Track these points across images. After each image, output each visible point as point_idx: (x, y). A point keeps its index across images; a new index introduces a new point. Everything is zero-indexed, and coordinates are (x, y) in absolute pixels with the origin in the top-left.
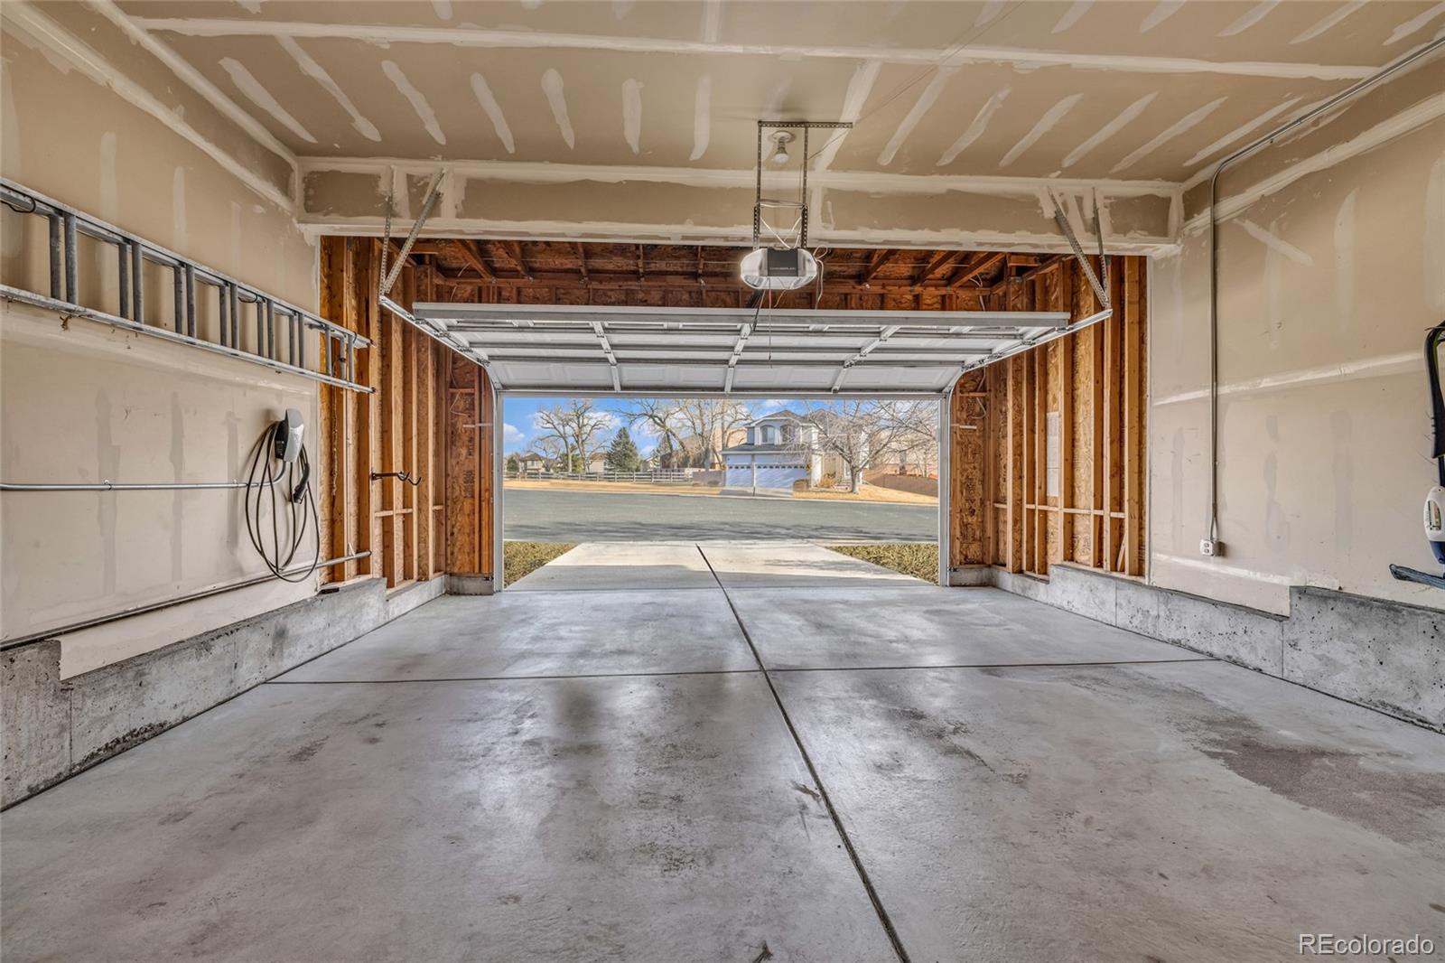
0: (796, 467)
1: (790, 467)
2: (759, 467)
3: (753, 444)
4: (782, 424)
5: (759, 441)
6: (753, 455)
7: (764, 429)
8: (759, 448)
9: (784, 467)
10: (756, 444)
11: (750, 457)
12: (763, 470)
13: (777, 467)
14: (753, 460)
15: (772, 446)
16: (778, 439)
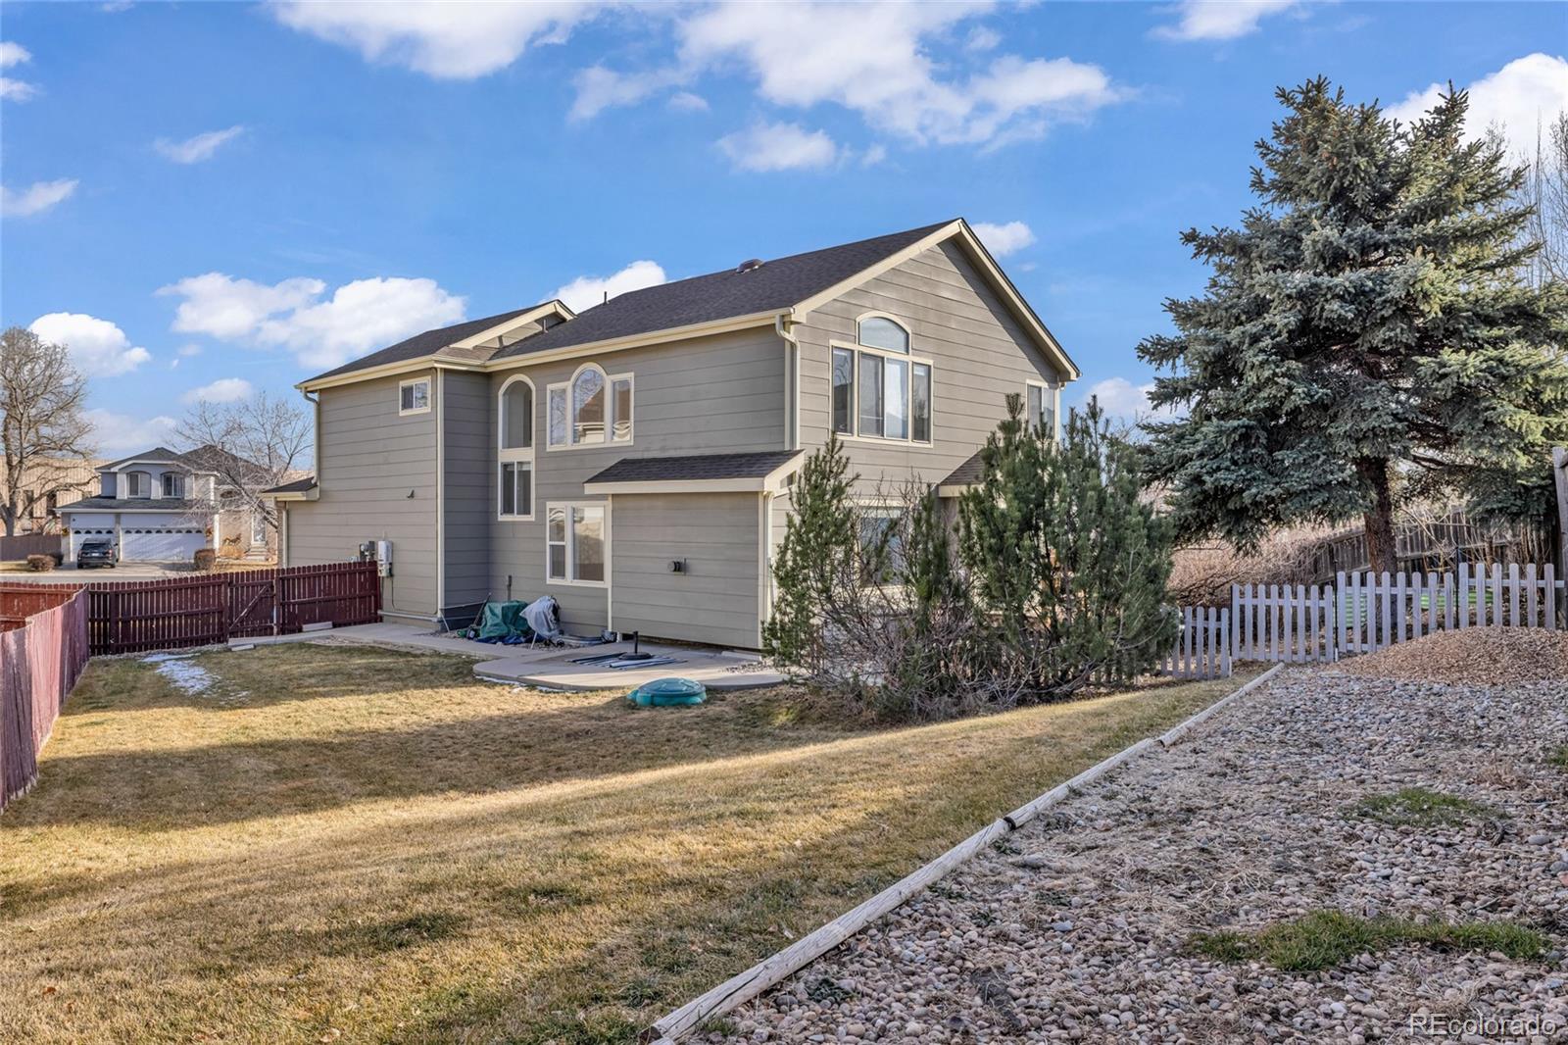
0: (189, 532)
1: (179, 531)
2: (128, 532)
3: (114, 498)
4: (163, 470)
5: (123, 492)
6: (118, 515)
7: (133, 478)
8: (125, 504)
9: (169, 532)
10: (119, 496)
11: (113, 517)
12: (135, 536)
13: (158, 532)
14: (118, 522)
15: (147, 501)
16: (157, 491)
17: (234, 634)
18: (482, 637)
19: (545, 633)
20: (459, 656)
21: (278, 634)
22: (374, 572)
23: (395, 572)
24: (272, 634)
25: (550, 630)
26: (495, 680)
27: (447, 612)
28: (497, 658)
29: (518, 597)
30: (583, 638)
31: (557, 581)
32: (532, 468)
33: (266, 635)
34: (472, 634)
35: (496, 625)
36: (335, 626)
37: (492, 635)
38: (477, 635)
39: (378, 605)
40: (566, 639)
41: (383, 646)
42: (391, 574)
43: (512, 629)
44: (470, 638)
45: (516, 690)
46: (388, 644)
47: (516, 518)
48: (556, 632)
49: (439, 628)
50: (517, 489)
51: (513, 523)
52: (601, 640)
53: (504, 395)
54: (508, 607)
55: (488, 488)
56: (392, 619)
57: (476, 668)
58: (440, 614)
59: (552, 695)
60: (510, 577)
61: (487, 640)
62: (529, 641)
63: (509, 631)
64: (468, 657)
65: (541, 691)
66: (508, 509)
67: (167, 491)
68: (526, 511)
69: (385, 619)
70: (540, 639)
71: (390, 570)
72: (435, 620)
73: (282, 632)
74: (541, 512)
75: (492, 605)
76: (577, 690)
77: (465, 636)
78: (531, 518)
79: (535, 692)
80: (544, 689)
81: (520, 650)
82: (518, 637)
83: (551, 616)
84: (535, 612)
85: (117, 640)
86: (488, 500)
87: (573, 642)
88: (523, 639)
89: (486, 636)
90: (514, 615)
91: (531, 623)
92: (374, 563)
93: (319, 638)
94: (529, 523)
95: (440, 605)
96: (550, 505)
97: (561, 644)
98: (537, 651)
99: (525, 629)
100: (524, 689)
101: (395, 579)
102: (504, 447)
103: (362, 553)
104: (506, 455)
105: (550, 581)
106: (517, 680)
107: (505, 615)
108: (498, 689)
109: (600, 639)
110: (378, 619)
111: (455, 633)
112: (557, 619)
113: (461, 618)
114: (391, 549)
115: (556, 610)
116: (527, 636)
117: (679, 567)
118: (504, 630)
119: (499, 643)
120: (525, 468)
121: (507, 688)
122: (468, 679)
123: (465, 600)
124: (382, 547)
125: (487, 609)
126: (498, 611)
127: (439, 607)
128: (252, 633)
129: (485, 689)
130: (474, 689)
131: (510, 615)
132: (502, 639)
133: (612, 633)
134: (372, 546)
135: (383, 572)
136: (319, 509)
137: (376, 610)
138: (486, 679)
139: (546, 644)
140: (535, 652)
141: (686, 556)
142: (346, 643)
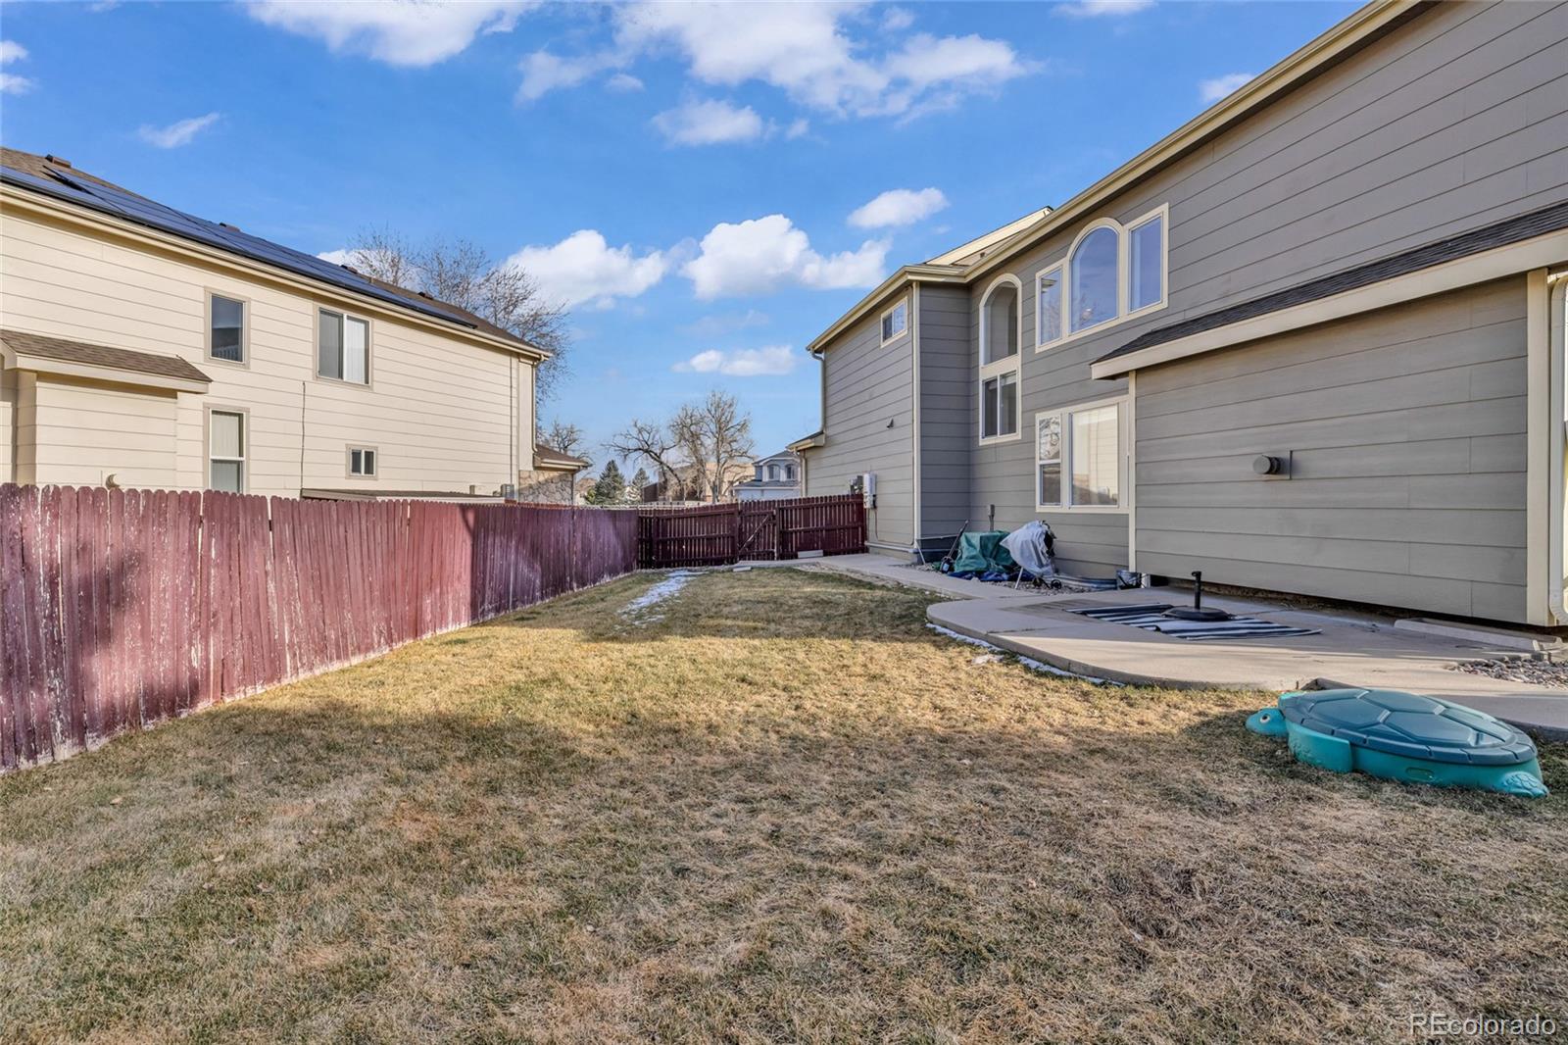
3: (761, 481)
4: (787, 464)
5: (766, 477)
6: (763, 490)
8: (767, 484)
10: (764, 480)
11: (760, 492)
14: (762, 495)
15: (778, 483)
16: (783, 477)
17: (743, 557)
18: (957, 570)
19: (1034, 569)
20: (922, 591)
21: (778, 559)
22: (861, 504)
23: (878, 504)
24: (773, 559)
25: (1041, 565)
26: (953, 634)
27: (923, 543)
28: (968, 599)
29: (999, 527)
30: (1088, 580)
31: (1050, 508)
32: (1018, 379)
33: (768, 559)
34: (946, 567)
35: (973, 557)
36: (826, 554)
37: (968, 569)
38: (951, 569)
39: (865, 537)
40: (1063, 579)
41: (852, 575)
42: (875, 506)
43: (993, 563)
44: (943, 572)
45: (980, 660)
46: (856, 572)
47: (1000, 439)
48: (1049, 568)
49: (916, 560)
50: (1001, 407)
51: (996, 446)
52: (1113, 584)
53: (986, 305)
54: (988, 538)
55: (969, 409)
56: (877, 550)
57: (932, 611)
58: (916, 545)
59: (1051, 684)
60: (993, 507)
61: (961, 575)
62: (1013, 579)
63: (989, 565)
64: (933, 593)
65: (1027, 668)
66: (990, 431)
67: (789, 477)
68: (1011, 427)
69: (871, 549)
70: (1027, 578)
71: (874, 502)
72: (911, 551)
73: (782, 557)
74: (1029, 426)
75: (969, 534)
76: (1106, 679)
77: (938, 569)
78: (1017, 436)
79: (1017, 670)
80: (1034, 664)
81: (1000, 589)
82: (1000, 573)
83: (1042, 547)
84: (1021, 540)
85: (657, 558)
86: (969, 424)
87: (1073, 584)
88: (1005, 576)
89: (961, 569)
90: (994, 547)
91: (1016, 556)
92: (861, 496)
93: (807, 564)
94: (1014, 443)
95: (917, 535)
96: (1040, 417)
97: (1057, 586)
98: (1023, 593)
99: (1008, 564)
100: (995, 659)
101: (879, 510)
102: (985, 364)
103: (852, 487)
104: (988, 371)
105: (1039, 509)
106: (986, 638)
107: (983, 547)
108: (952, 651)
109: (1114, 582)
110: (865, 550)
111: (929, 566)
112: (1051, 553)
113: (937, 552)
114: (875, 481)
115: (1049, 539)
116: (1012, 572)
117: (1277, 467)
118: (982, 564)
119: (975, 579)
120: (1009, 381)
121: (967, 652)
122: (915, 627)
123: (941, 532)
124: (866, 478)
125: (963, 539)
126: (976, 541)
127: (916, 537)
128: (758, 557)
129: (930, 649)
130: (913, 648)
131: (990, 547)
132: (980, 575)
133: (1134, 575)
134: (860, 479)
135: (867, 505)
136: (825, 453)
137: (863, 541)
138: (940, 629)
139: (1035, 583)
140: (1021, 595)
141: (1293, 446)
142: (826, 571)
